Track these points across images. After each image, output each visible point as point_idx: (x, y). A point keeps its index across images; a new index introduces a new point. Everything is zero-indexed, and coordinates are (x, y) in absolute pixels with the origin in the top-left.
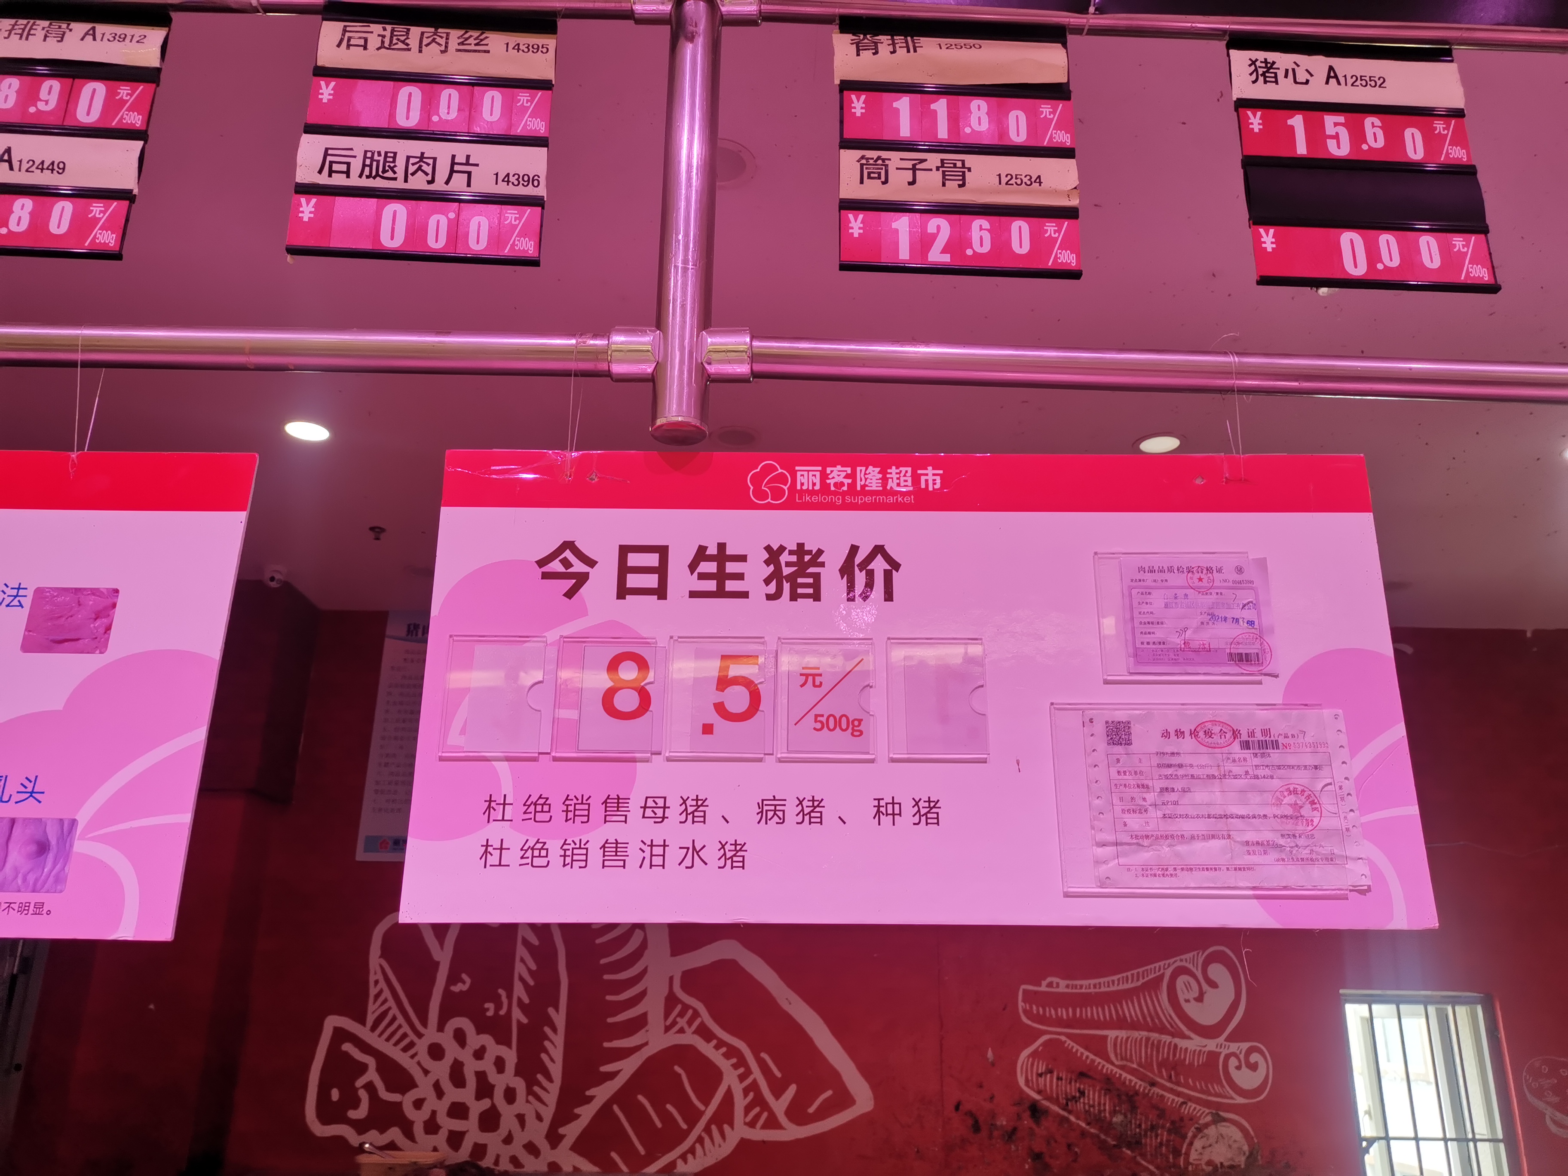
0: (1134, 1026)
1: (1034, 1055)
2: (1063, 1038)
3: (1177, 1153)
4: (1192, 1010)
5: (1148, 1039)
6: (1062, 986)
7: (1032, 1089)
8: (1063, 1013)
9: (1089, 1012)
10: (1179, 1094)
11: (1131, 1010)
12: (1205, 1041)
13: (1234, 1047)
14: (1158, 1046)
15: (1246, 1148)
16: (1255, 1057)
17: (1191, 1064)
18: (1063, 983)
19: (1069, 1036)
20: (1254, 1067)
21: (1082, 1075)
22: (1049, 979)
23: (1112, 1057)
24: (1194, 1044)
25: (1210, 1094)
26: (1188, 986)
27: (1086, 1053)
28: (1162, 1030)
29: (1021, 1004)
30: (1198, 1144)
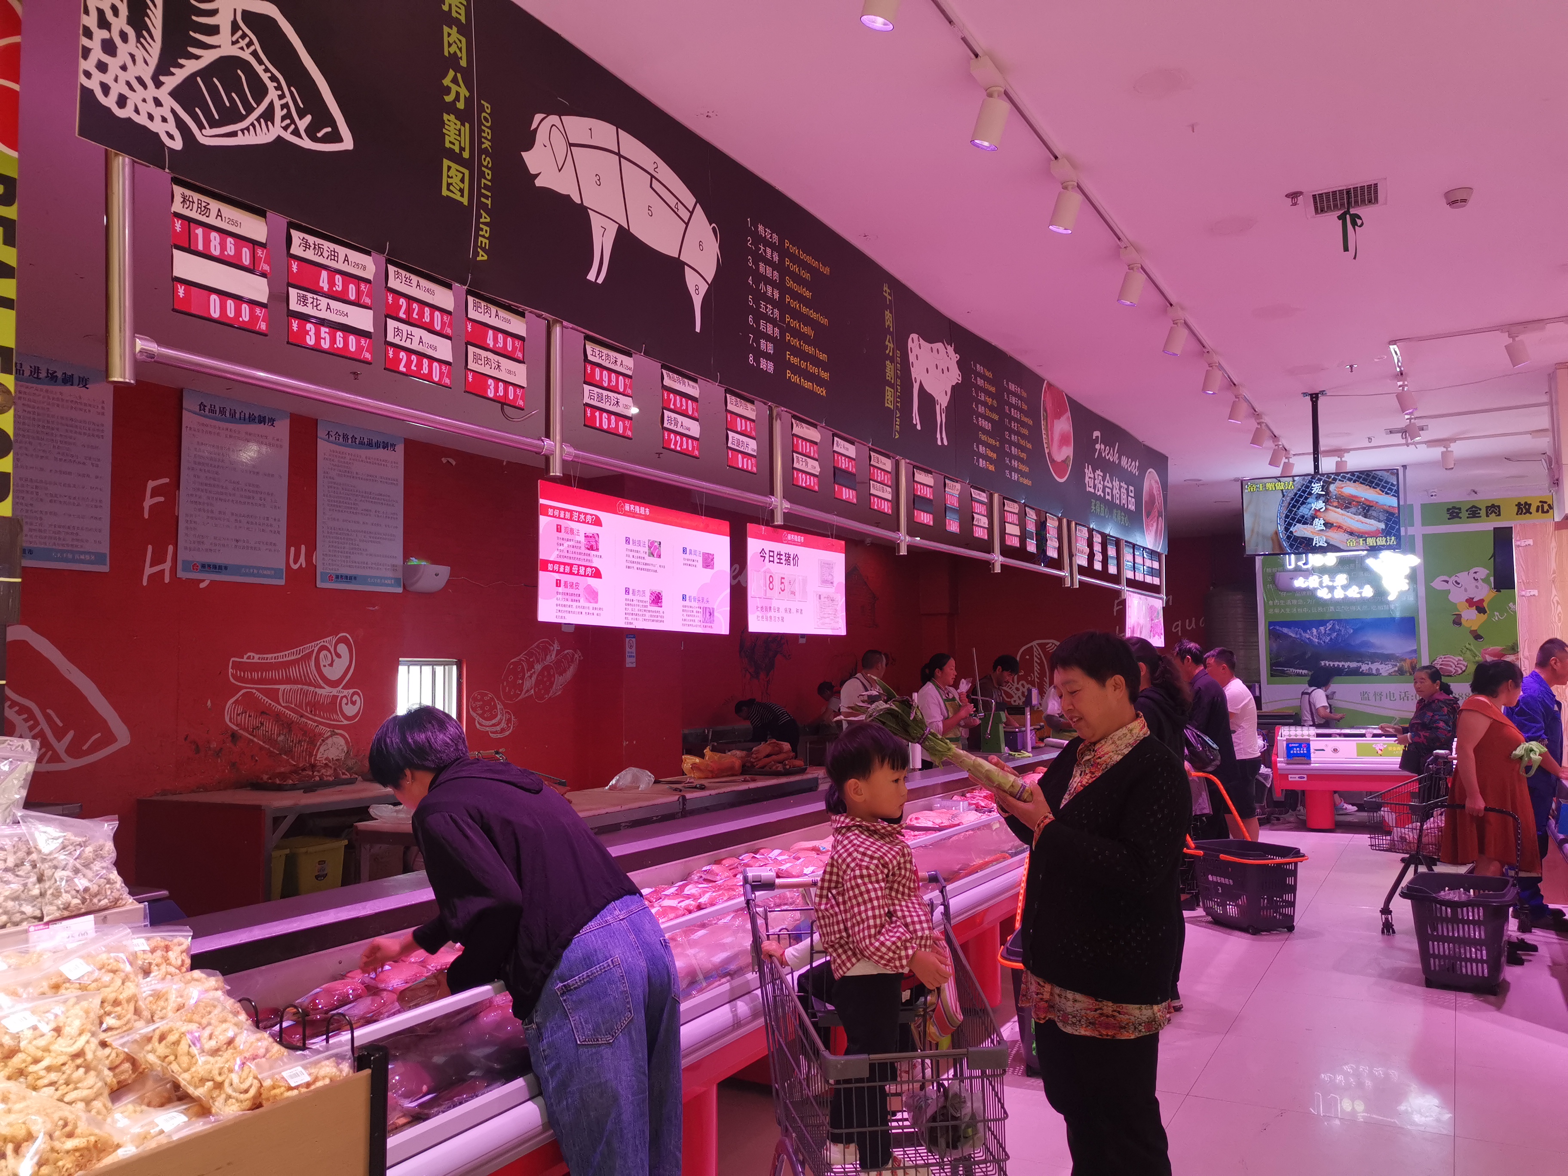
0: (295, 682)
1: (236, 702)
2: (254, 691)
3: (311, 755)
4: (326, 671)
5: (302, 689)
6: (256, 658)
7: (233, 723)
8: (255, 675)
9: (272, 674)
10: (315, 721)
11: (294, 672)
12: (330, 689)
13: (346, 692)
14: (306, 693)
15: (345, 749)
16: (356, 697)
17: (323, 703)
18: (257, 656)
19: (257, 689)
20: (354, 703)
21: (263, 713)
22: (249, 654)
23: (281, 701)
24: (326, 691)
25: (331, 720)
26: (326, 657)
27: (267, 700)
28: (310, 684)
29: (230, 670)
30: (322, 749)
